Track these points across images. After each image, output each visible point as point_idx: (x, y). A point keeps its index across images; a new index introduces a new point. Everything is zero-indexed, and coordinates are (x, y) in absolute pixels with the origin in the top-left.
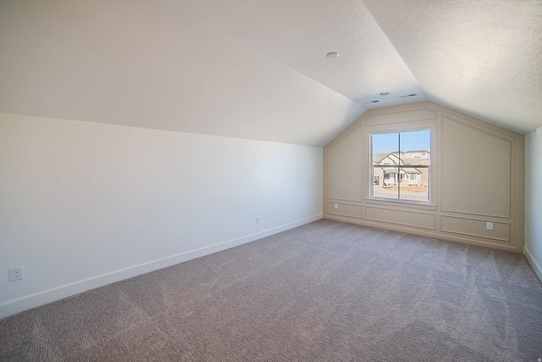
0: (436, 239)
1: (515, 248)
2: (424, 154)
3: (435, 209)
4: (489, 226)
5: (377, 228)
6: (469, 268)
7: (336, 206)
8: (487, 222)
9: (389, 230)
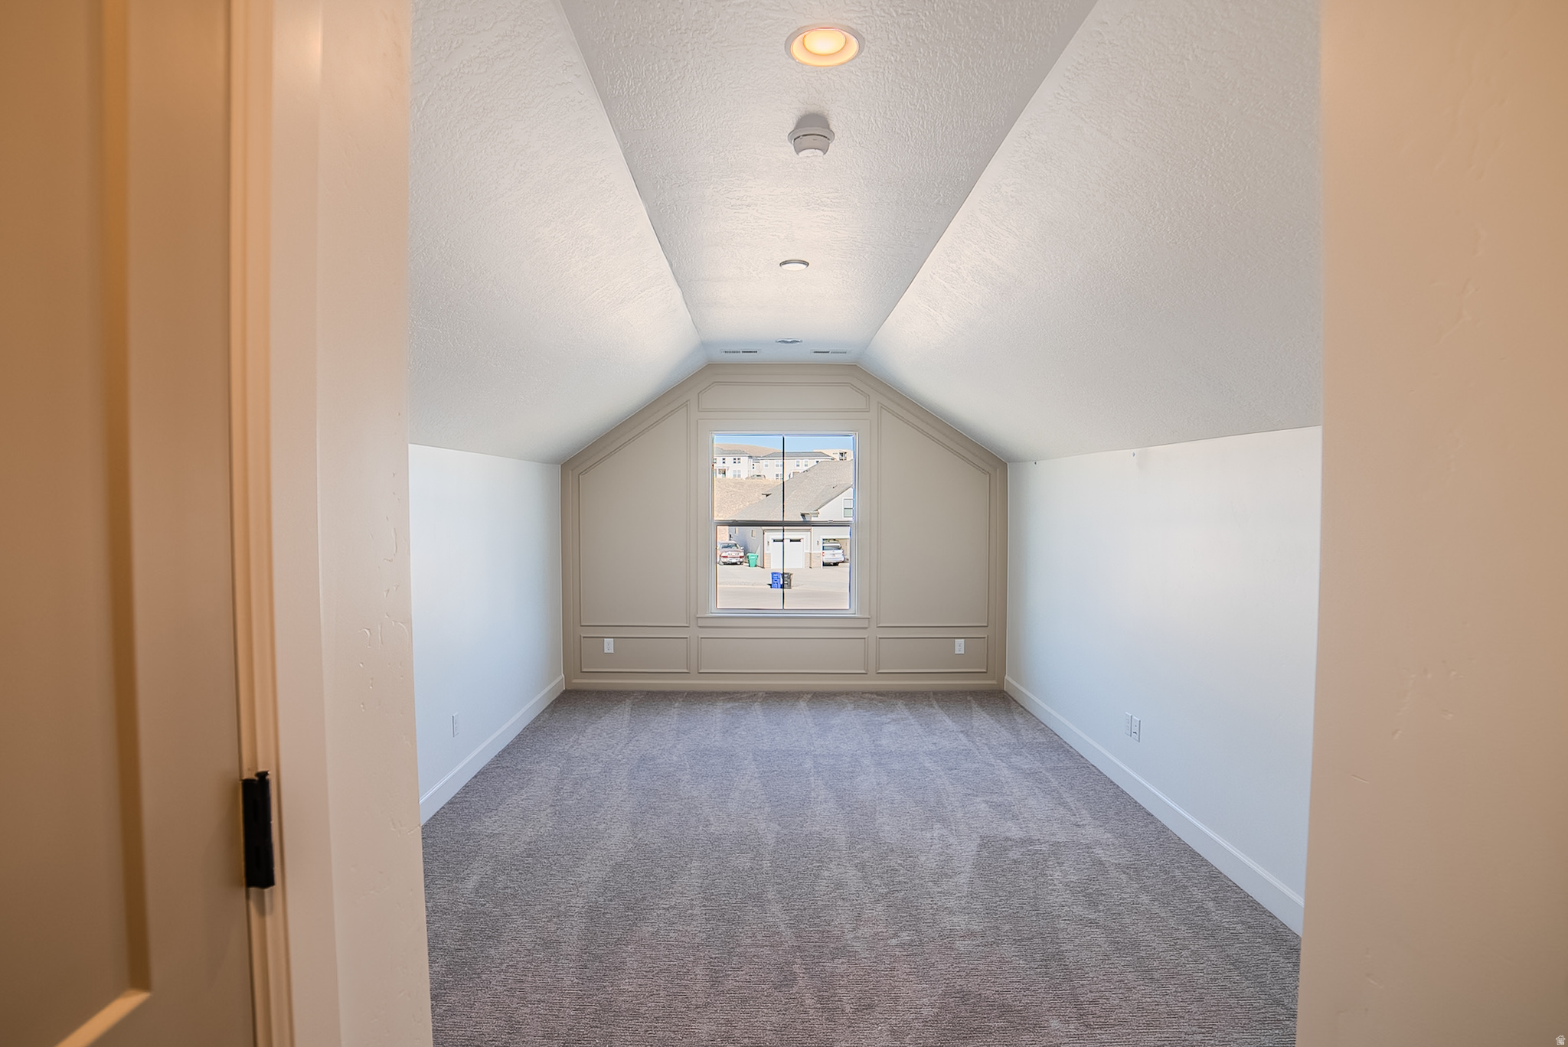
0: (872, 693)
1: (994, 682)
2: (737, 461)
3: (865, 624)
4: (960, 646)
5: (735, 693)
6: (966, 734)
7: (609, 646)
8: (956, 640)
9: (767, 693)
